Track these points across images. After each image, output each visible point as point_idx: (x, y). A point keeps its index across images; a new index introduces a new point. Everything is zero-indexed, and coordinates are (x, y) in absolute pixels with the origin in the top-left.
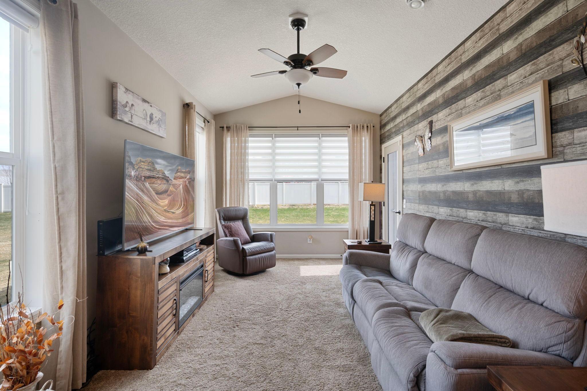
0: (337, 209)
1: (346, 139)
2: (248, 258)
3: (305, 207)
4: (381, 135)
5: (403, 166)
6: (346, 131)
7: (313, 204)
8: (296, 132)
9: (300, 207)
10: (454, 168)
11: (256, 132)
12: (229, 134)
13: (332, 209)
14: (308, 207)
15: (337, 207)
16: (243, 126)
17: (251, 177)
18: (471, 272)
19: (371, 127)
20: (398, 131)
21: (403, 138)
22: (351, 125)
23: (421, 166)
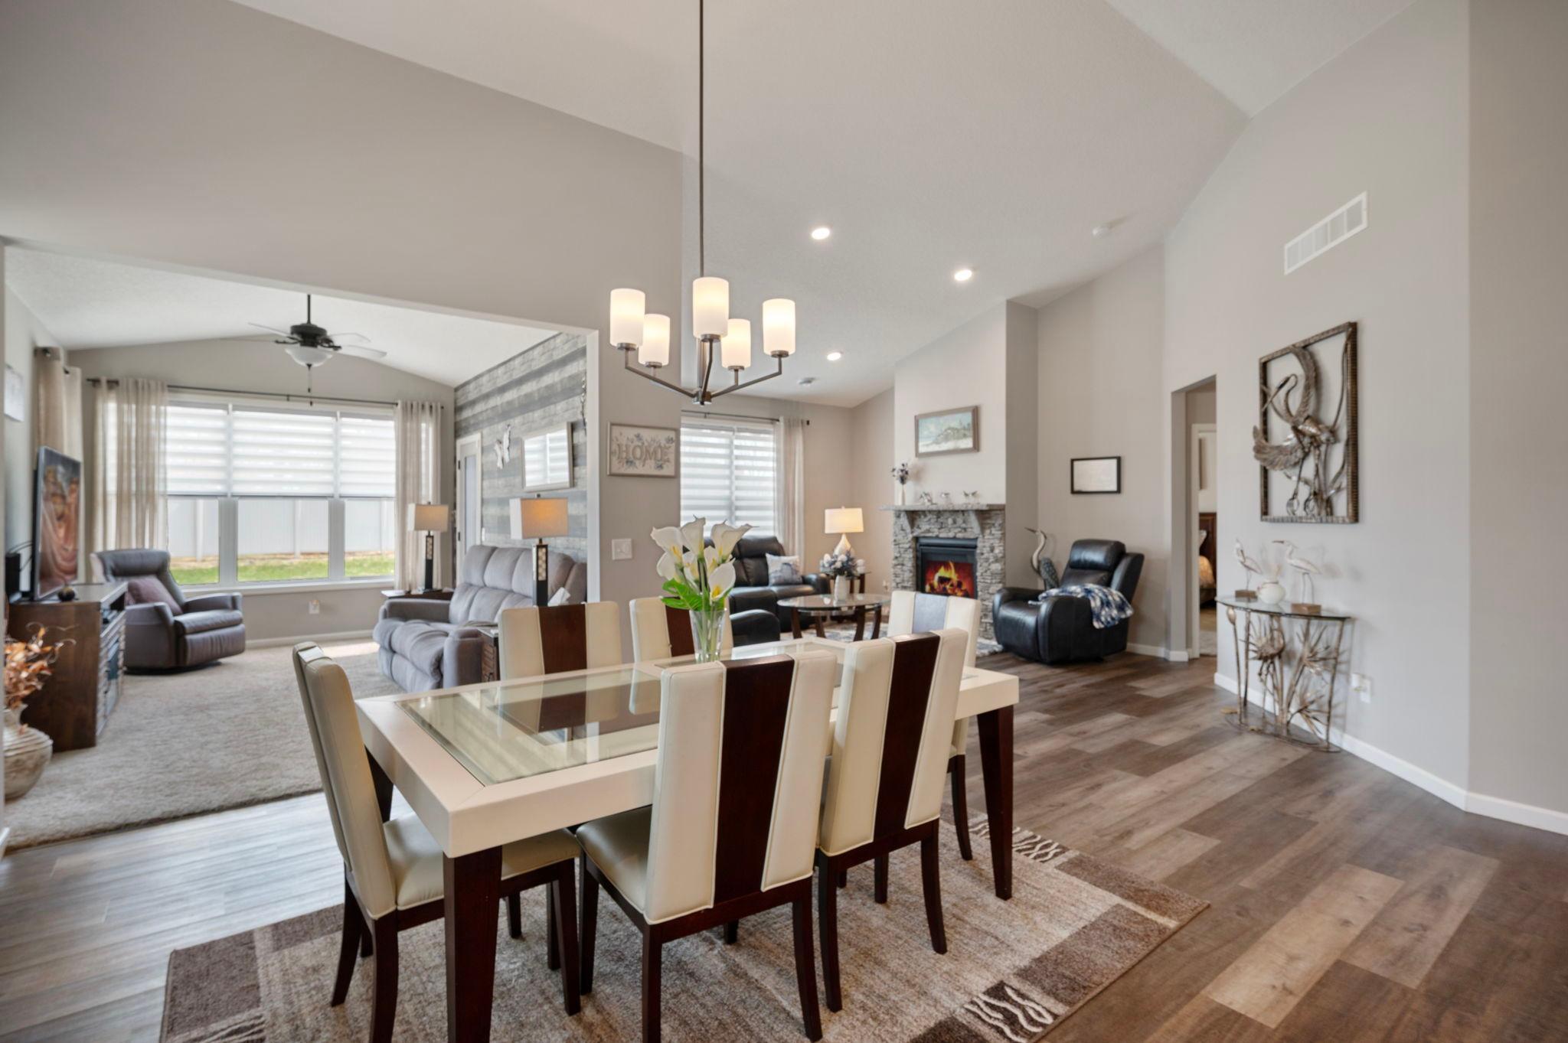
0: (374, 564)
1: (391, 424)
2: (189, 637)
3: (273, 562)
4: (456, 424)
5: (482, 480)
6: (391, 410)
7: (303, 554)
8: (285, 404)
9: (258, 563)
10: (526, 489)
11: (186, 397)
12: (113, 395)
13: (361, 565)
14: (285, 562)
15: (376, 559)
16: (153, 383)
17: (172, 488)
18: (511, 592)
19: (437, 410)
20: (477, 427)
21: (482, 437)
22: (399, 402)
23: (500, 482)
